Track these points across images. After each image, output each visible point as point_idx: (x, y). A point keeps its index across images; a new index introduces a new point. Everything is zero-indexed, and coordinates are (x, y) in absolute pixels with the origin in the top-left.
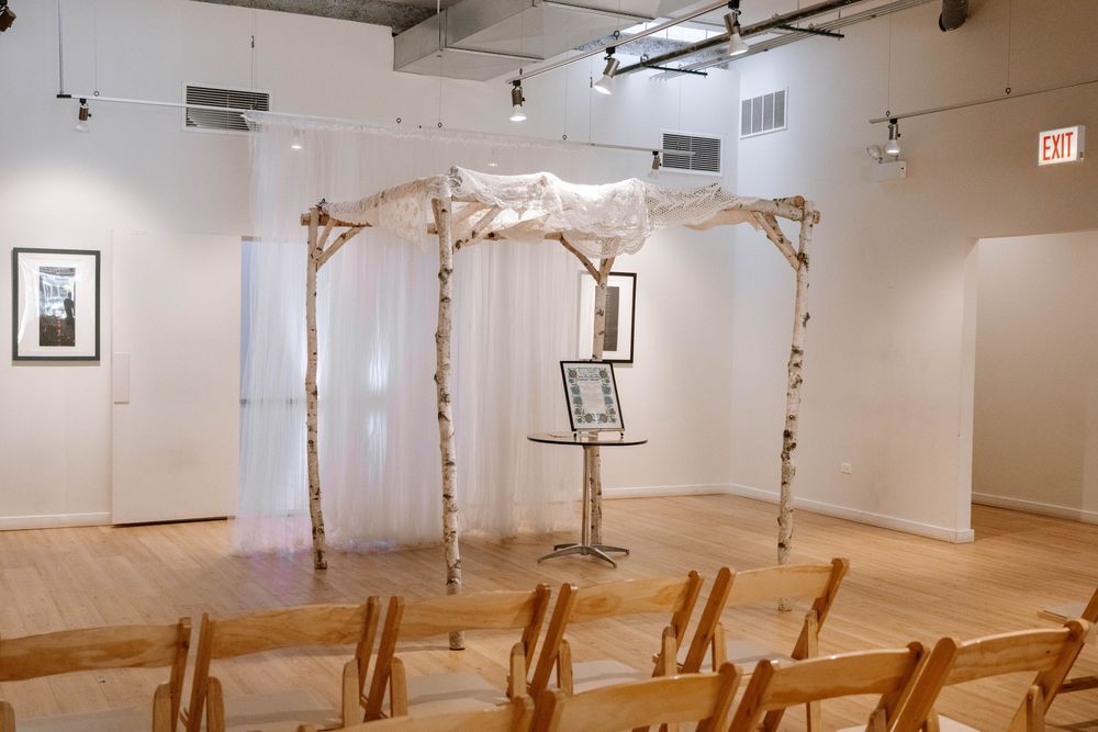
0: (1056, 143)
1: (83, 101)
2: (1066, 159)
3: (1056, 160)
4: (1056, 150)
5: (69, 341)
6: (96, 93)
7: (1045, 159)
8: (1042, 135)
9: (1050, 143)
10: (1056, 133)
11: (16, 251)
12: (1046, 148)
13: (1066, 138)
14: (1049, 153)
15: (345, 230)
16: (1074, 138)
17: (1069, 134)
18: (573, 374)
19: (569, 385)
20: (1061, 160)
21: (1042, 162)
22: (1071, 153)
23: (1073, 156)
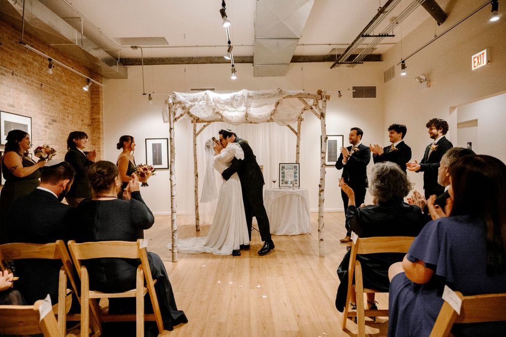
0: (478, 59)
1: (150, 95)
2: (482, 65)
3: (479, 66)
4: (478, 62)
5: (160, 163)
6: (153, 93)
7: (474, 67)
8: (473, 57)
9: (476, 60)
10: (477, 55)
11: (146, 139)
12: (474, 62)
13: (482, 55)
14: (476, 64)
15: (205, 124)
16: (485, 55)
17: (483, 54)
18: (283, 167)
19: (281, 171)
20: (481, 66)
21: (473, 69)
22: (484, 62)
23: (485, 63)
